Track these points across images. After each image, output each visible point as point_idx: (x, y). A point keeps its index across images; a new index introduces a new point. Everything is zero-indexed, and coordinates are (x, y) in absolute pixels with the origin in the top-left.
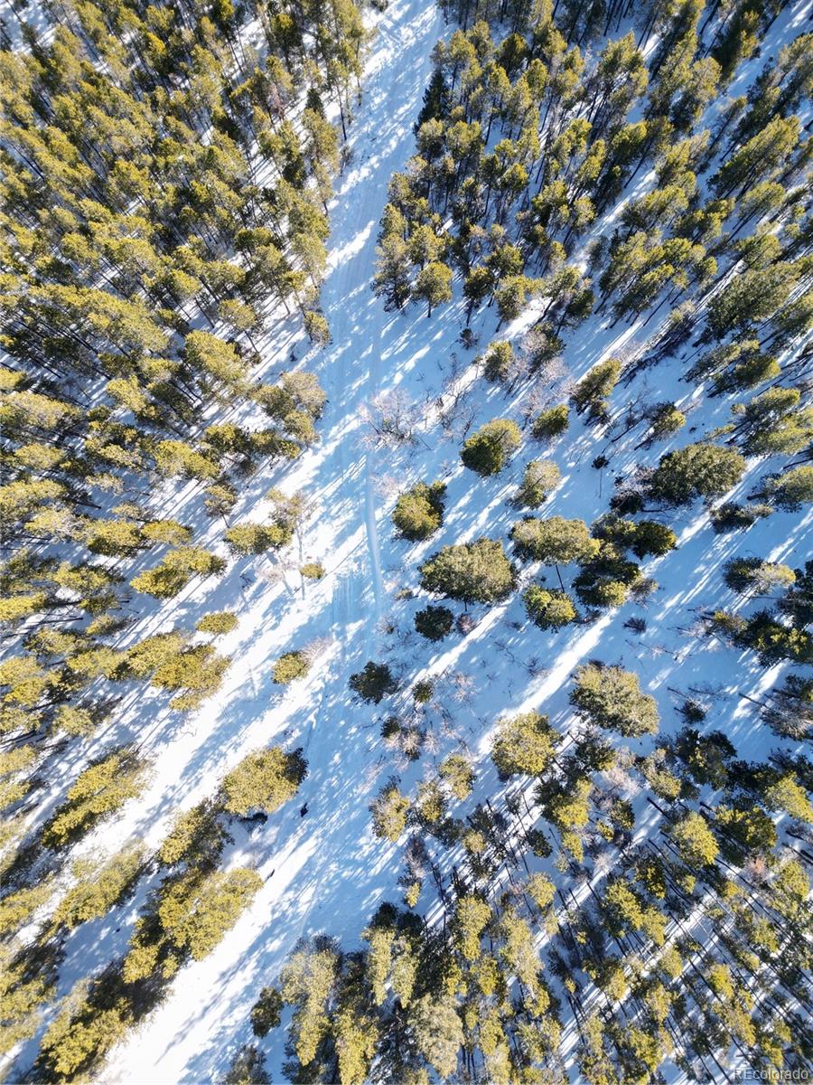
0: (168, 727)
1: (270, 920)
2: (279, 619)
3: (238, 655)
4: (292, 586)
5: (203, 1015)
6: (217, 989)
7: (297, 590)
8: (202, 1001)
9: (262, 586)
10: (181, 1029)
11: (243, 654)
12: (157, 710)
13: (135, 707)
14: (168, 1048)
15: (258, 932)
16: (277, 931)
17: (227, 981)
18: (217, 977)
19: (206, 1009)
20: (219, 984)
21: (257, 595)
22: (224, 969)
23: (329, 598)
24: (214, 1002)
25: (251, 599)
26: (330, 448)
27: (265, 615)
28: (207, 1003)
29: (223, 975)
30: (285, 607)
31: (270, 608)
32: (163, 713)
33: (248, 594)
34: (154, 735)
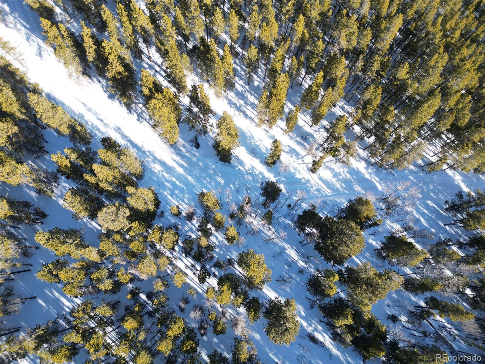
0: (235, 104)
1: (145, 150)
2: (287, 153)
3: (268, 134)
4: (305, 159)
5: (99, 119)
6: (112, 126)
7: (303, 161)
8: (106, 119)
9: (302, 145)
10: (92, 109)
11: (269, 137)
12: (243, 99)
13: (243, 90)
14: (83, 103)
15: (140, 144)
16: (140, 153)
17: (116, 130)
18: (118, 126)
19: (102, 121)
20: (114, 127)
21: (298, 143)
22: (122, 129)
23: (298, 176)
24: (105, 124)
25: (296, 140)
26: (367, 176)
27: (289, 146)
28: (105, 121)
29: (119, 129)
30: (293, 155)
31: (292, 148)
32: (242, 102)
33: (298, 139)
34: (231, 98)
